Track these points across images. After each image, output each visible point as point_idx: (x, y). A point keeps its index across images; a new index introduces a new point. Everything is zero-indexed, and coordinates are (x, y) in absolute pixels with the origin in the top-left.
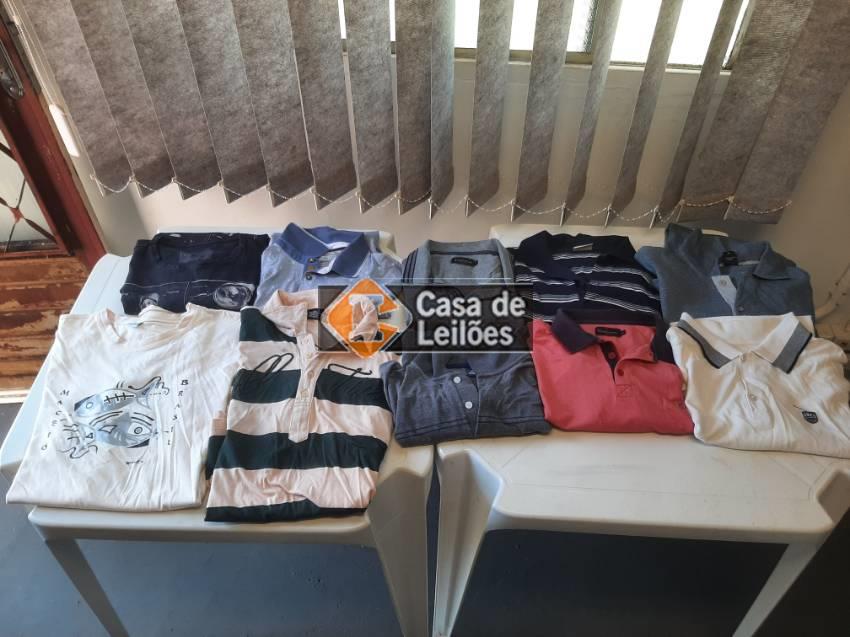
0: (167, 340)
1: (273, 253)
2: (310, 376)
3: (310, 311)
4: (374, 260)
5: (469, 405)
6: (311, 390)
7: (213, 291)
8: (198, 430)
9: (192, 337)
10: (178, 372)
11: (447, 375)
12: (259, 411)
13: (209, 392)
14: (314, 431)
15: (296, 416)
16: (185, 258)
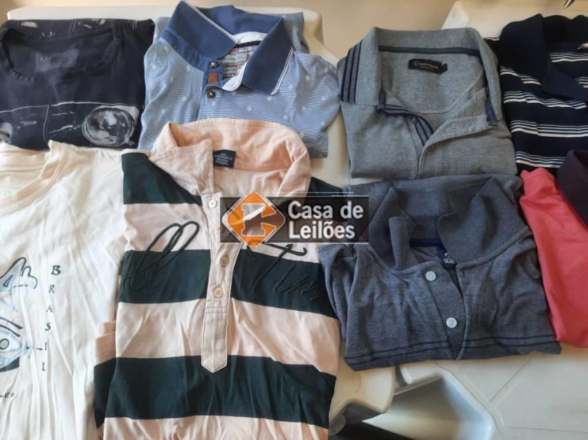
0: (27, 199)
1: (159, 55)
2: (224, 263)
3: (216, 153)
4: (300, 64)
5: (451, 323)
6: (226, 287)
7: (81, 121)
8: (79, 347)
9: (60, 192)
10: (46, 252)
11: (416, 268)
12: (158, 317)
13: (89, 285)
14: (235, 352)
15: (208, 331)
16: (43, 63)
